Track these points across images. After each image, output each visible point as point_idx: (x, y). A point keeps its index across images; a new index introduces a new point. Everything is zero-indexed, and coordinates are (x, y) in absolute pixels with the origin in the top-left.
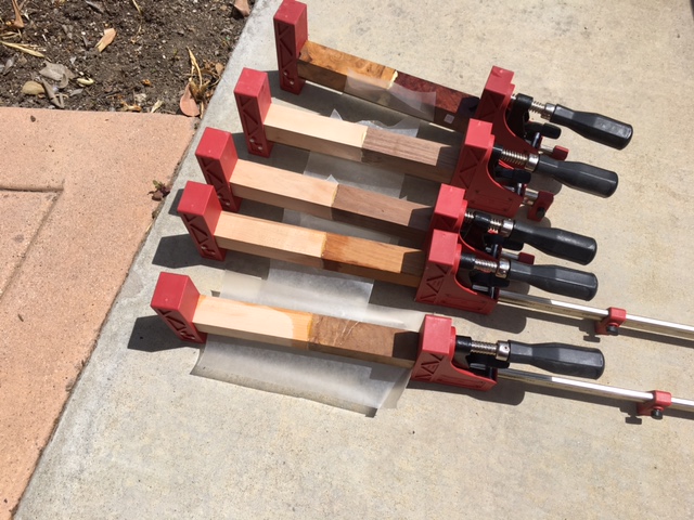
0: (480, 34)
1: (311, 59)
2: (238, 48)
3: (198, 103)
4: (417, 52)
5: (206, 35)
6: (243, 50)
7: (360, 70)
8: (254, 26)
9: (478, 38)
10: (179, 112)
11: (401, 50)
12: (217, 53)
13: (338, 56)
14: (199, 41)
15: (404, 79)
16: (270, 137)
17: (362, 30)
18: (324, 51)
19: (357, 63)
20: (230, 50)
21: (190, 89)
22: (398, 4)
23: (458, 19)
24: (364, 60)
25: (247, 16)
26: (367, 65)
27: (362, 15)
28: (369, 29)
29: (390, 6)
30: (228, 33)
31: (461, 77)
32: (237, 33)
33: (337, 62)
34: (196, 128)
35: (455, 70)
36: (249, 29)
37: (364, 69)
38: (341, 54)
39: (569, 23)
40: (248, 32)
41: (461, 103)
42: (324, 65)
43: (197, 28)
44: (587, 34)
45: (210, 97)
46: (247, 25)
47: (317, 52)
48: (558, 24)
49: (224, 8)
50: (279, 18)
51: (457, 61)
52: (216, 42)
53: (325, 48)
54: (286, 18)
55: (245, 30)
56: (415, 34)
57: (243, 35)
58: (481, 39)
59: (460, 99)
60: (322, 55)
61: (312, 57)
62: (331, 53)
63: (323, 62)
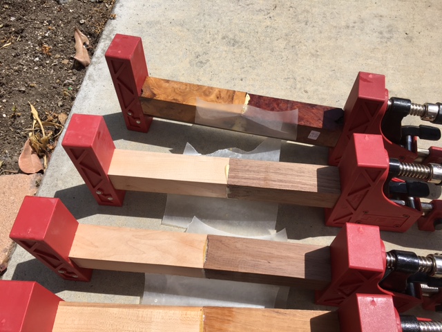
0: (313, 51)
1: (155, 95)
2: (79, 96)
3: (41, 157)
4: (258, 75)
5: (49, 89)
6: (85, 97)
7: (209, 98)
8: (94, 73)
9: (313, 55)
10: (21, 172)
11: (243, 76)
12: (60, 103)
13: (183, 87)
14: (43, 95)
15: (256, 101)
16: (119, 186)
17: (201, 62)
18: (167, 85)
19: (205, 92)
20: (73, 99)
21: (30, 144)
22: (231, 36)
23: (290, 41)
24: (212, 88)
25: (87, 66)
26: (216, 92)
27: (199, 49)
28: (208, 61)
29: (224, 38)
30: (70, 84)
31: (306, 92)
32: (79, 82)
33: (183, 93)
34: (38, 186)
35: (298, 86)
36: (89, 76)
37: (213, 97)
38: (186, 85)
39: (390, 32)
40: (89, 79)
41: (324, 117)
42: (170, 99)
43: (39, 83)
44: (409, 38)
45: (53, 149)
46: (88, 73)
47: (160, 87)
48: (381, 33)
49: (66, 61)
50: (111, 55)
51: (298, 79)
52: (59, 94)
53: (167, 81)
54: (120, 54)
55: (86, 78)
56: (253, 59)
57: (84, 83)
58: (315, 55)
59: (322, 113)
60: (166, 88)
61: (155, 92)
62: (176, 86)
63: (168, 96)
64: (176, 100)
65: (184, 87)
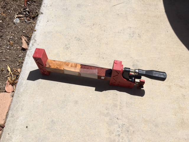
1: (50, 66)
2: (25, 62)
3: (12, 85)
4: (87, 52)
5: (14, 58)
6: (27, 63)
7: (68, 66)
8: (30, 53)
10: (6, 92)
11: (82, 53)
12: (18, 64)
14: (11, 62)
15: (83, 66)
17: (67, 48)
18: (54, 62)
19: (67, 64)
20: (22, 63)
21: (9, 81)
22: (78, 37)
23: (98, 39)
24: (69, 63)
25: (27, 49)
26: (71, 64)
27: (66, 42)
28: (70, 47)
29: (75, 38)
30: (21, 57)
31: (103, 58)
32: (24, 56)
33: (60, 65)
34: (12, 97)
35: (101, 56)
36: (28, 55)
37: (70, 66)
39: (133, 34)
40: (28, 56)
41: (106, 72)
42: (55, 67)
43: (9, 57)
44: (139, 36)
45: (17, 82)
46: (27, 53)
47: (52, 63)
48: (130, 34)
49: (19, 47)
50: (35, 56)
51: (101, 53)
52: (17, 61)
53: (54, 61)
54: (38, 56)
56: (85, 46)
57: (26, 57)
58: (107, 44)
59: (105, 71)
60: (54, 64)
61: (50, 65)
62: (57, 62)
63: (55, 66)
64: (58, 68)
65: (60, 63)
